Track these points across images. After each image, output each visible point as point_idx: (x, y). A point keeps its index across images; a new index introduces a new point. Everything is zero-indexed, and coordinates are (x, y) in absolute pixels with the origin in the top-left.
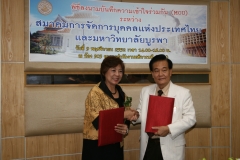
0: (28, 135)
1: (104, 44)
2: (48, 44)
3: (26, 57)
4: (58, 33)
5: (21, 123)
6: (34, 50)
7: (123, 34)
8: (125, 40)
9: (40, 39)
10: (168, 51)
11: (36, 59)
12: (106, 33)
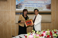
0: (16, 24)
1: (30, 7)
2: (19, 7)
3: (15, 9)
4: (21, 5)
5: (15, 22)
6: (17, 8)
7: (34, 5)
8: (34, 6)
9: (18, 6)
10: (43, 8)
11: (17, 10)
12: (31, 5)
